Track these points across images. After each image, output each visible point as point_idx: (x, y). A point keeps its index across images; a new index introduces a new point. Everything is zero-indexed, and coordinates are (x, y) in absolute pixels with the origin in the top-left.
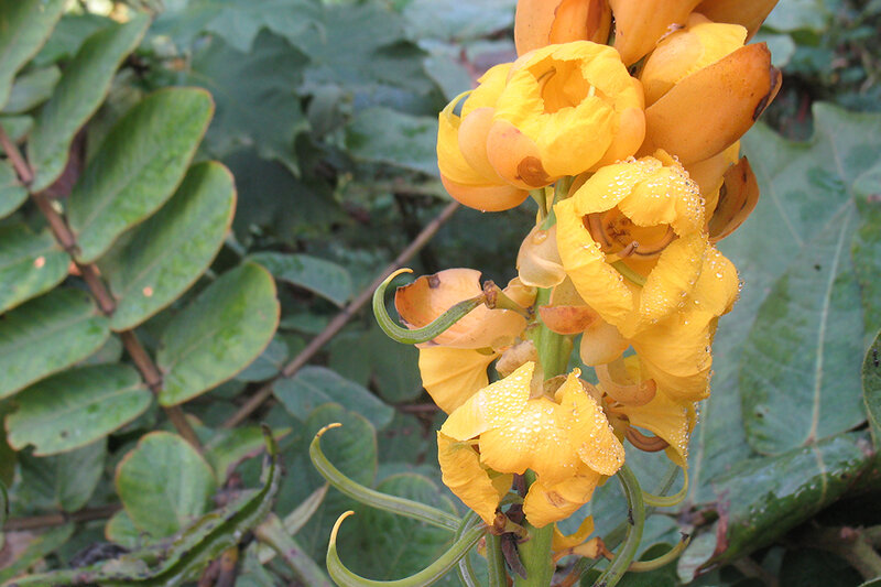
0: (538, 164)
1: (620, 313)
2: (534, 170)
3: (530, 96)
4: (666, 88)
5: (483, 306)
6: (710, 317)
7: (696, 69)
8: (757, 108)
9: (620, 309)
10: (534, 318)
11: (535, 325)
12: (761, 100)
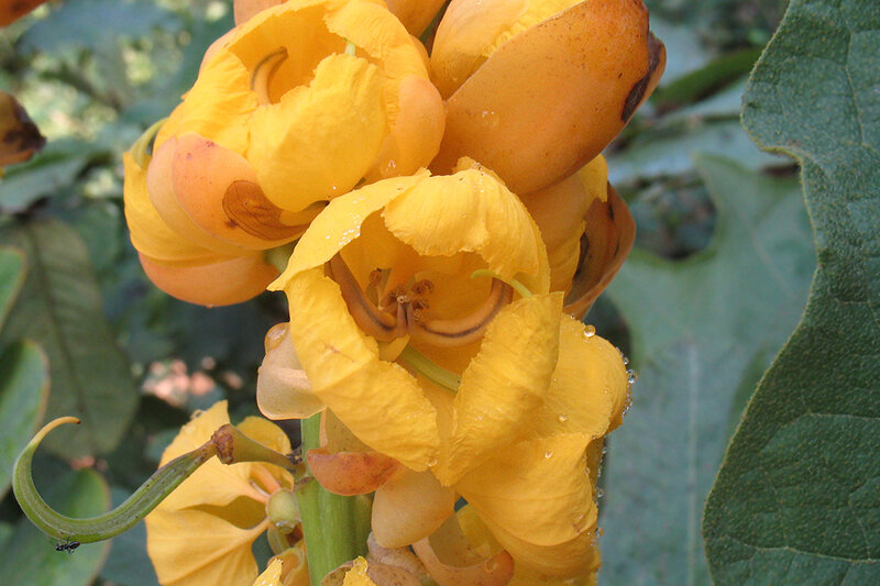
0: (256, 192)
1: (418, 454)
2: (252, 203)
3: (232, 89)
4: (470, 65)
5: (215, 459)
6: (585, 440)
7: (519, 29)
8: (627, 101)
9: (417, 447)
10: (304, 468)
11: (305, 480)
12: (636, 86)
